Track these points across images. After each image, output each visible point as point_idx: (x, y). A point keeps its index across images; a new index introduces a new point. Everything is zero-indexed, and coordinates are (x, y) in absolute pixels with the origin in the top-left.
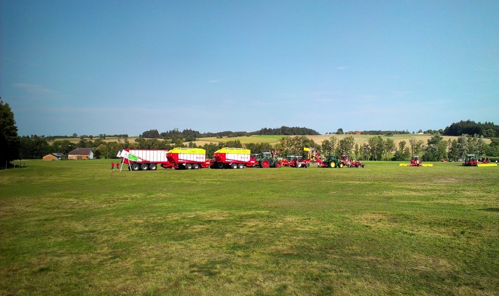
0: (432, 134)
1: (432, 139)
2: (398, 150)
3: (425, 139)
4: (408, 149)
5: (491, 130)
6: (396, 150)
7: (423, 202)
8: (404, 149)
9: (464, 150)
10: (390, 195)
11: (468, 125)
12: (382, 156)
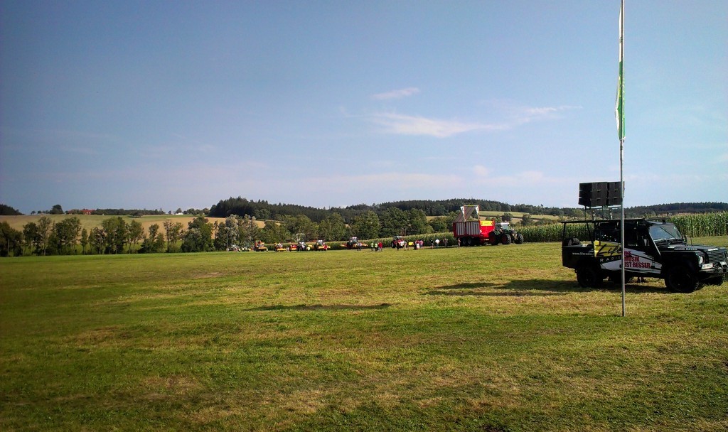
0: (195, 215)
1: (195, 221)
2: (148, 237)
3: (185, 222)
4: (161, 235)
5: (265, 210)
6: (145, 237)
7: (173, 307)
8: (156, 237)
9: (233, 236)
10: (128, 301)
11: (239, 203)
12: (124, 247)
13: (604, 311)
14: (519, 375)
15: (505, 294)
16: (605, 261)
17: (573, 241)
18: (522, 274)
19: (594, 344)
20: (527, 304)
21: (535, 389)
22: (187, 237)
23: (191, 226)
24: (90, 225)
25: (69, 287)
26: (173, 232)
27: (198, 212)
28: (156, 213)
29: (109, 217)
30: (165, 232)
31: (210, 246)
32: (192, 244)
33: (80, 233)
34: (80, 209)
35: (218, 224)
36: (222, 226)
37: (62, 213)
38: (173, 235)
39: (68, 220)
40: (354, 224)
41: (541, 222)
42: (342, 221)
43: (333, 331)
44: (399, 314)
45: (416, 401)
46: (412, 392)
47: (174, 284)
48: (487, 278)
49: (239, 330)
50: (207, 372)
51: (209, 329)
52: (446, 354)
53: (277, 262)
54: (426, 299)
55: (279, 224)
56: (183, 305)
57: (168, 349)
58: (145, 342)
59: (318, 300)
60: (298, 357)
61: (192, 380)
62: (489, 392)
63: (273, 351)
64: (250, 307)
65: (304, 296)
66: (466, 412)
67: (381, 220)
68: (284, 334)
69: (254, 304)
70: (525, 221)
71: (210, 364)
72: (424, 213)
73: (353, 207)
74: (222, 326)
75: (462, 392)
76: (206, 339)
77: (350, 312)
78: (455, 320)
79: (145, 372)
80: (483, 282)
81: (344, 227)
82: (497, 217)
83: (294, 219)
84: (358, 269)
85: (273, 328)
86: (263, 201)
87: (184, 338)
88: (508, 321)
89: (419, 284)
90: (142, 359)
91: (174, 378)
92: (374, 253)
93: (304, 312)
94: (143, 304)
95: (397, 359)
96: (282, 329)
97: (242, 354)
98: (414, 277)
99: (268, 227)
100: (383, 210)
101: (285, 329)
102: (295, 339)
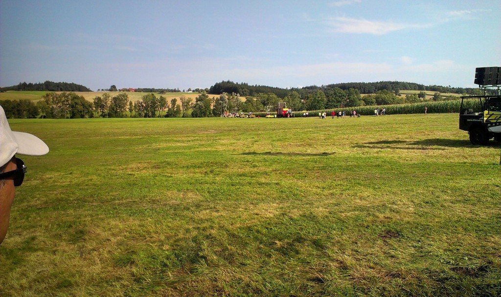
0: (200, 92)
1: (200, 97)
3: (194, 97)
4: (179, 106)
5: (246, 90)
6: (168, 107)
7: (186, 151)
8: (175, 107)
9: (225, 107)
10: (159, 146)
11: (229, 85)
12: (156, 113)
13: (486, 161)
14: (416, 201)
15: (413, 148)
16: (492, 126)
17: (468, 111)
18: (428, 135)
19: (474, 183)
20: (429, 155)
21: (425, 210)
22: (195, 107)
23: (198, 100)
24: (135, 98)
25: (123, 137)
26: (186, 104)
27: (202, 90)
28: (175, 91)
29: (146, 94)
30: (181, 104)
31: (210, 113)
32: (198, 112)
33: (128, 103)
34: (128, 88)
35: (215, 99)
36: (217, 100)
37: (116, 90)
38: (186, 106)
39: (120, 95)
40: (308, 99)
41: (448, 98)
42: (299, 97)
43: (288, 169)
44: (334, 160)
45: (340, 213)
46: (338, 208)
47: (187, 136)
48: (401, 137)
49: (226, 166)
50: (205, 190)
51: (208, 165)
52: (364, 186)
53: (253, 124)
54: (355, 150)
55: (255, 99)
56: (192, 150)
57: (182, 175)
58: (168, 171)
59: (279, 150)
60: (264, 184)
61: (197, 194)
62: (391, 210)
63: (248, 179)
64: (235, 153)
65: (270, 147)
66: (373, 222)
67: (327, 97)
68: (255, 169)
69: (237, 151)
70: (436, 98)
71: (208, 186)
72: (358, 92)
73: (307, 88)
74: (216, 163)
75: (372, 210)
76: (206, 170)
77: (300, 157)
78: (374, 164)
79: (168, 188)
80: (398, 140)
81: (300, 101)
82: (414, 95)
83: (266, 96)
84: (308, 130)
85: (248, 166)
86: (245, 83)
87: (192, 170)
88: (413, 166)
89: (351, 141)
90: (167, 180)
91: (185, 192)
92: (321, 119)
93: (270, 156)
94: (168, 149)
95: (330, 188)
96: (255, 166)
97: (228, 180)
98: (348, 136)
99: (248, 101)
100: (329, 89)
101: (256, 166)
102: (262, 173)
